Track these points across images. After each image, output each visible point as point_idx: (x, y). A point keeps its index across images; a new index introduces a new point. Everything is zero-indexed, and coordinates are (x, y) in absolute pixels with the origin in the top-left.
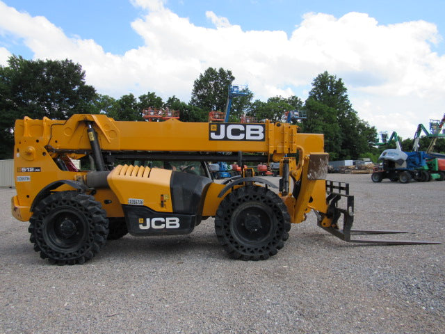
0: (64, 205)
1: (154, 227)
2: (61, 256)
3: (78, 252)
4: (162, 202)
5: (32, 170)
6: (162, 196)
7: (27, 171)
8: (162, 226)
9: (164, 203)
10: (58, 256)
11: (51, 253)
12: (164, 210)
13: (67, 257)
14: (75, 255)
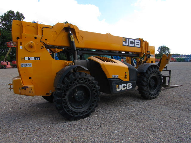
0: (80, 81)
1: (123, 89)
2: (79, 114)
3: (87, 109)
4: (125, 76)
5: (33, 58)
6: (125, 72)
7: (29, 59)
8: (125, 88)
9: (126, 76)
10: (77, 114)
11: (72, 114)
12: (126, 80)
13: (82, 114)
14: (86, 112)
